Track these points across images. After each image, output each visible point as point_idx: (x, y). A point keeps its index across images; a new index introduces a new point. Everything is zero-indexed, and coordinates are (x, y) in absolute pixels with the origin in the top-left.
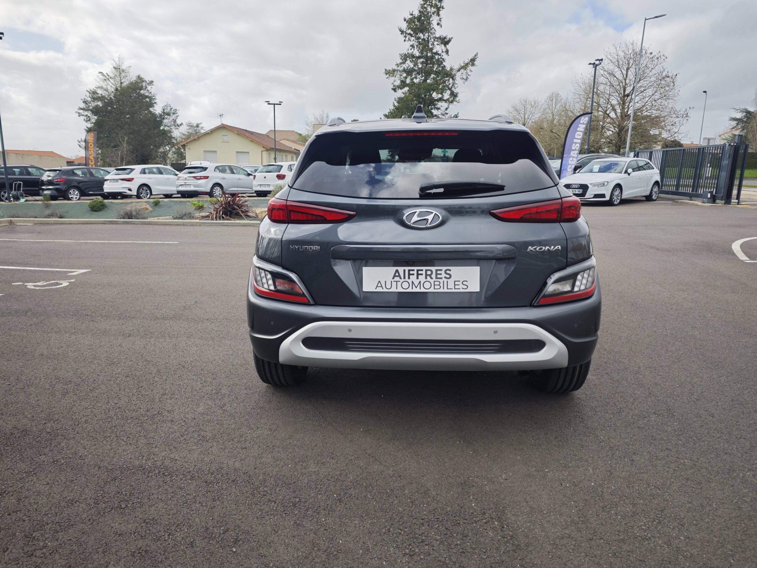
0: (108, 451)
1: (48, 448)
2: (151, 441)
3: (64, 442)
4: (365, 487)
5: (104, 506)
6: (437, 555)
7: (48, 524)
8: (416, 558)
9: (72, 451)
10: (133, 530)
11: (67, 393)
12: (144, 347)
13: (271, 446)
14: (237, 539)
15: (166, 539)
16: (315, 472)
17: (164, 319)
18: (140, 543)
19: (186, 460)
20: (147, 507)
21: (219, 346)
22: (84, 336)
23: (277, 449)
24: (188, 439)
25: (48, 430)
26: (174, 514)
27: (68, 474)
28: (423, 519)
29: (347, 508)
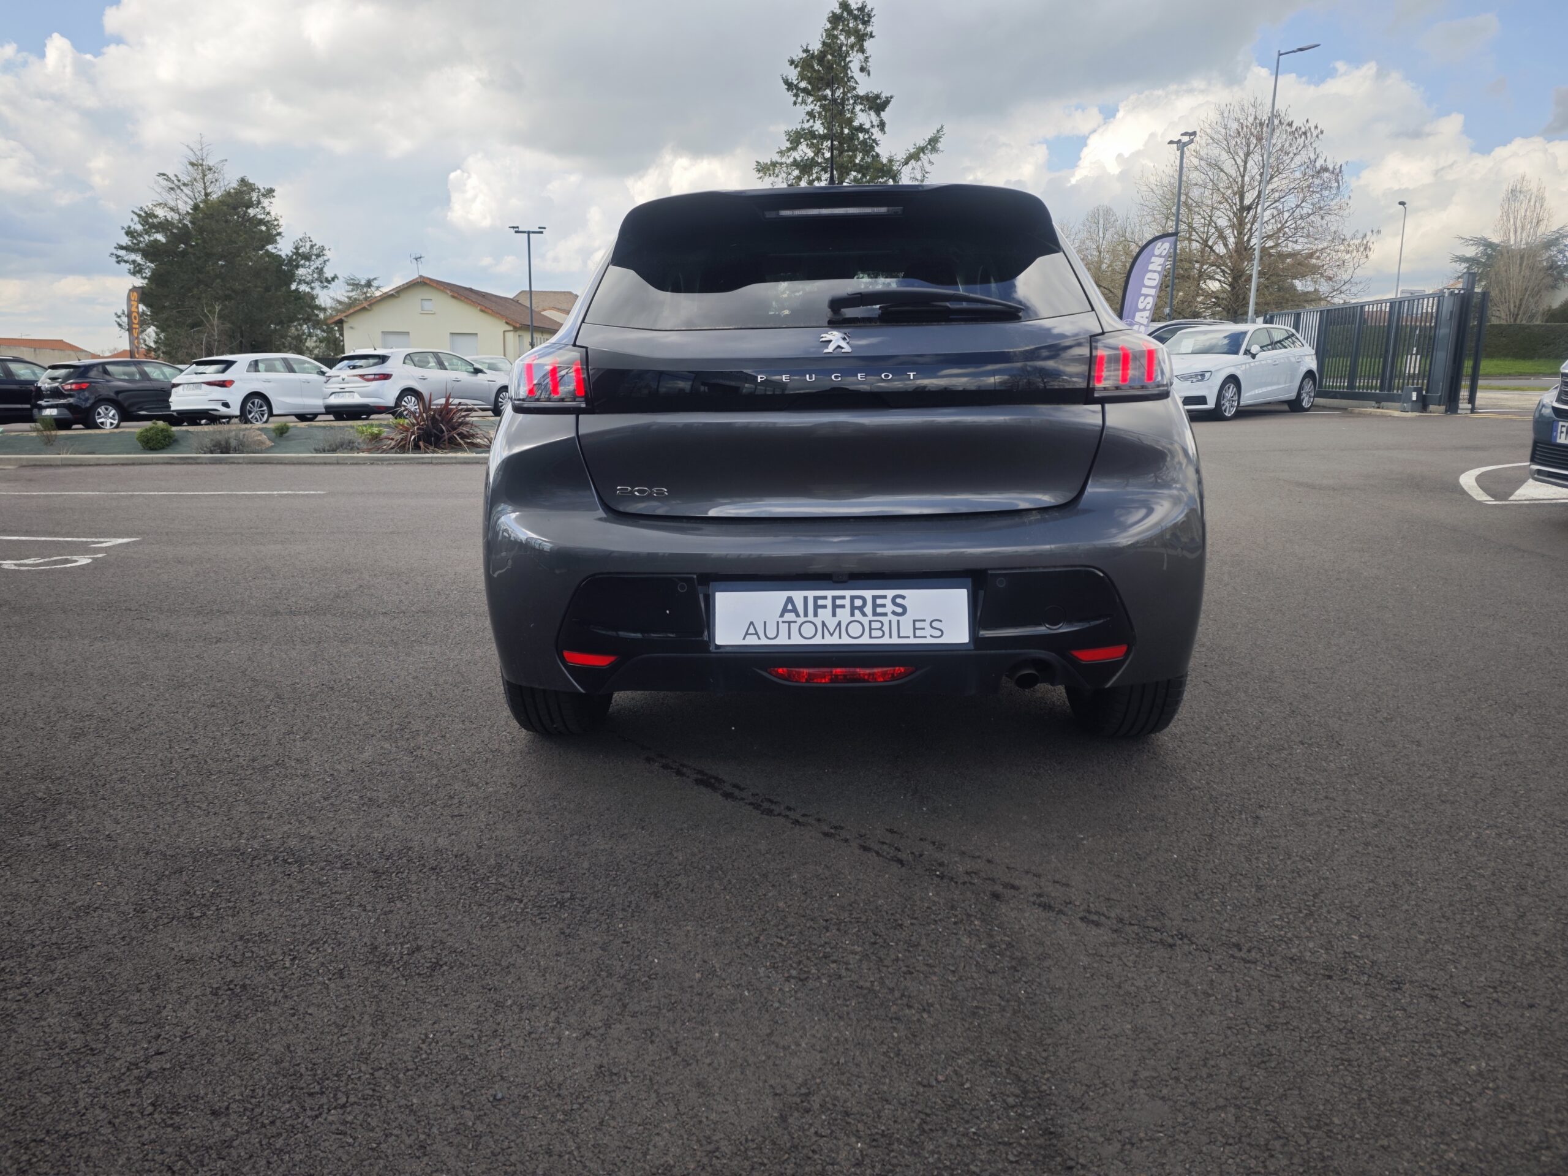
0: (167, 826)
1: (38, 825)
2: (260, 808)
3: (73, 813)
4: (709, 872)
5: (155, 915)
6: (855, 977)
7: (34, 946)
8: (811, 984)
9: (91, 827)
10: (218, 951)
11: (83, 734)
12: (249, 659)
13: (514, 812)
14: (437, 963)
15: (288, 965)
16: (604, 850)
17: (291, 613)
18: (232, 974)
19: (334, 836)
20: (247, 914)
21: (408, 655)
22: (120, 642)
23: (525, 816)
24: (337, 803)
25: (40, 795)
26: (303, 926)
27: (79, 865)
28: (827, 921)
29: (670, 907)
